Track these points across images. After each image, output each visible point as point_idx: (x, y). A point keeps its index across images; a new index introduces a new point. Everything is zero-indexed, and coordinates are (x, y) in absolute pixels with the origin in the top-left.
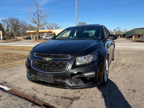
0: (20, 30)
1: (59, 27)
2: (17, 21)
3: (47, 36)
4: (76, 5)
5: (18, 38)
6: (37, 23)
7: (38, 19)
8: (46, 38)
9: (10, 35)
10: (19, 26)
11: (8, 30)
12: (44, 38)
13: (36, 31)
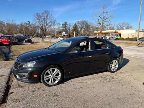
2: (87, 23)
3: (111, 37)
6: (102, 24)
7: (103, 21)
8: (110, 38)
11: (81, 30)
12: (108, 39)
13: (99, 31)
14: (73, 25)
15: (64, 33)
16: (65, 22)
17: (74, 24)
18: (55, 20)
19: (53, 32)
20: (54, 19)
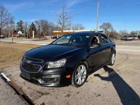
0: (49, 30)
1: (84, 27)
2: (46, 22)
4: (98, 7)
5: (47, 37)
6: (62, 24)
7: (63, 21)
9: (41, 34)
10: (47, 26)
11: (39, 30)
13: (61, 31)
14: (30, 24)
15: (20, 32)
16: (20, 21)
17: (32, 23)
18: (13, 18)
19: (6, 31)
20: (11, 16)
